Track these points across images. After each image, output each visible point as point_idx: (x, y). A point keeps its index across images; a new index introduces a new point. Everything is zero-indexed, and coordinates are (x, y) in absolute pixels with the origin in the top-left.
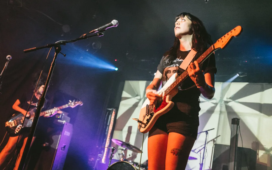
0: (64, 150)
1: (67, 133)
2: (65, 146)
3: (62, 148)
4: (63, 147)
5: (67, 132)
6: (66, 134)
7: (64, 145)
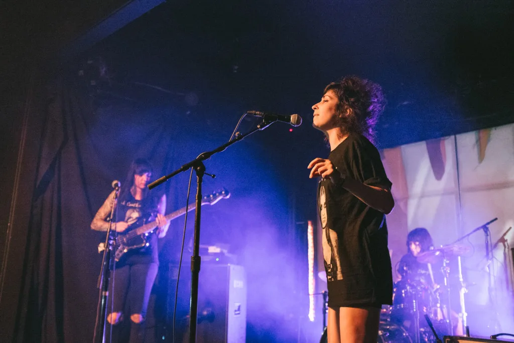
0: (239, 314)
2: (239, 307)
3: (236, 311)
4: (237, 308)
7: (237, 304)
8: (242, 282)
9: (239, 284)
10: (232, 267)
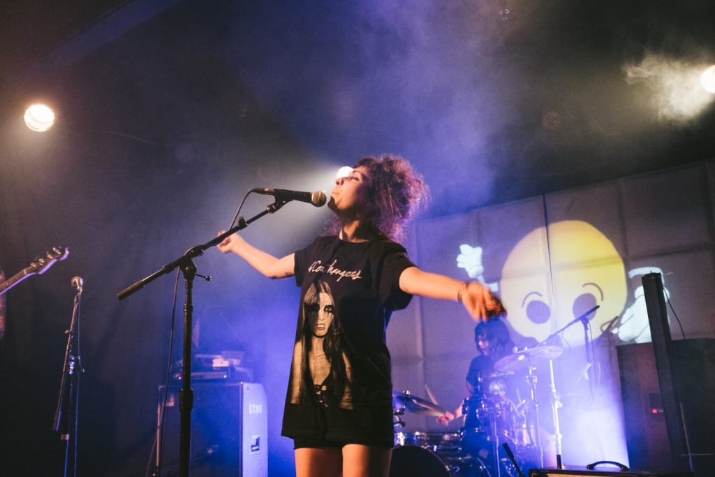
0: (257, 450)
1: (255, 409)
2: (258, 441)
3: (253, 446)
4: (254, 443)
5: (254, 406)
6: (254, 412)
7: (255, 437)
8: (261, 406)
9: (257, 409)
10: (246, 385)
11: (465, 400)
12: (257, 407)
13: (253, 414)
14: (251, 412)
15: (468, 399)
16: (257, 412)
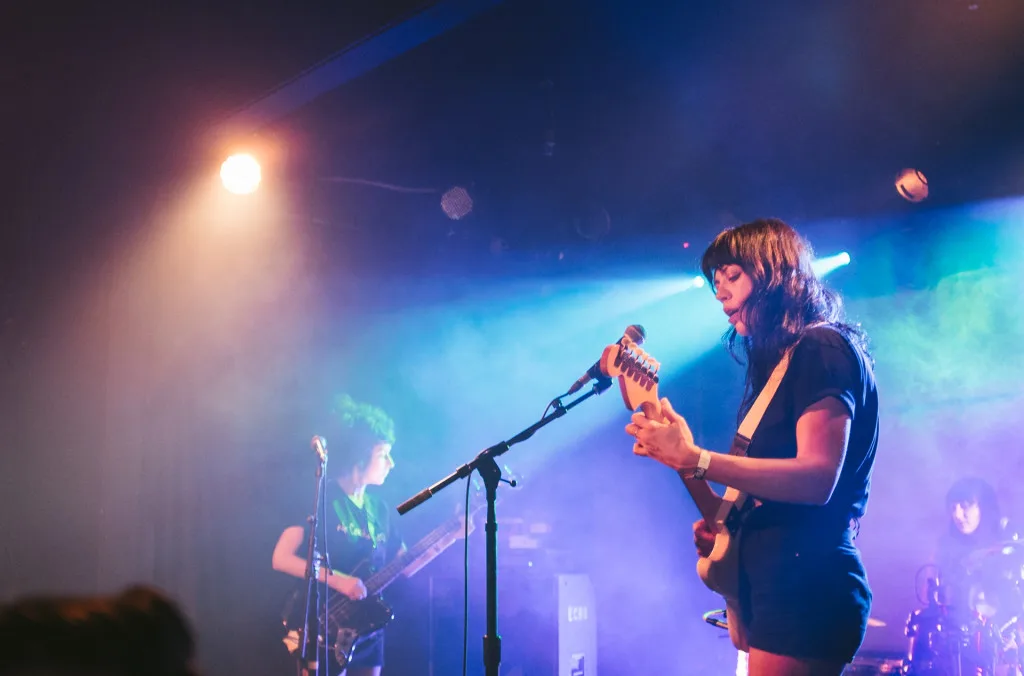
1: (577, 614)
4: (576, 665)
5: (575, 610)
6: (576, 618)
7: (577, 657)
8: (586, 609)
9: (580, 614)
10: (562, 579)
11: (913, 614)
12: (580, 609)
13: (574, 622)
14: (570, 620)
15: (917, 613)
16: (580, 618)
